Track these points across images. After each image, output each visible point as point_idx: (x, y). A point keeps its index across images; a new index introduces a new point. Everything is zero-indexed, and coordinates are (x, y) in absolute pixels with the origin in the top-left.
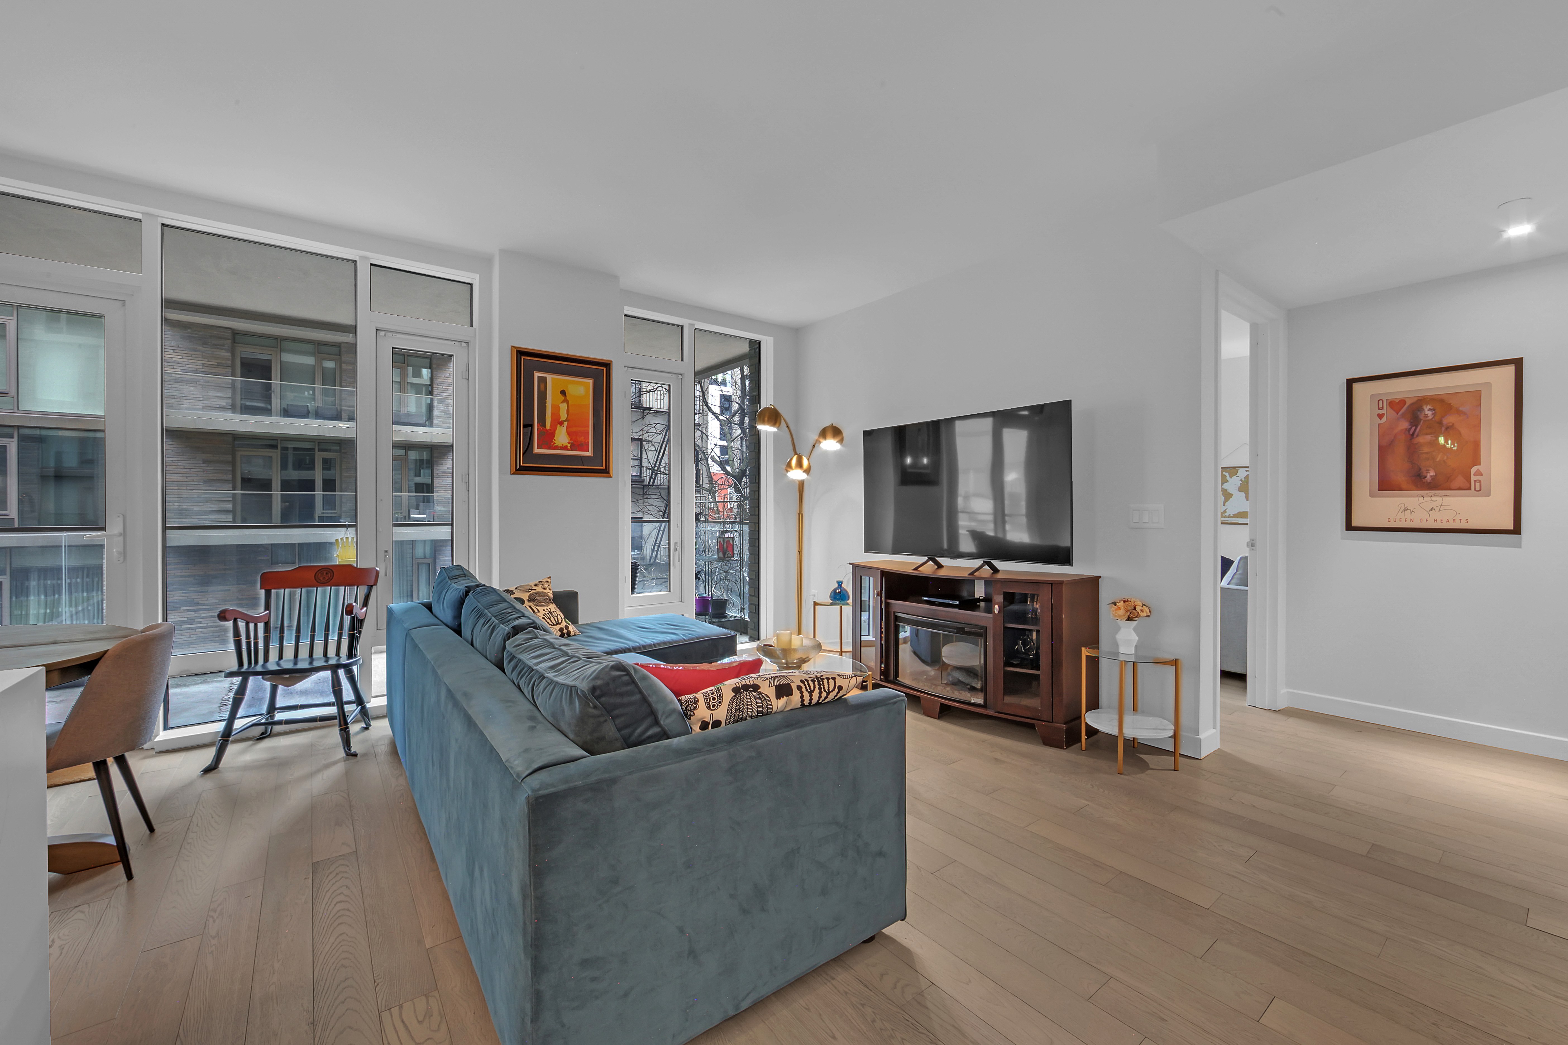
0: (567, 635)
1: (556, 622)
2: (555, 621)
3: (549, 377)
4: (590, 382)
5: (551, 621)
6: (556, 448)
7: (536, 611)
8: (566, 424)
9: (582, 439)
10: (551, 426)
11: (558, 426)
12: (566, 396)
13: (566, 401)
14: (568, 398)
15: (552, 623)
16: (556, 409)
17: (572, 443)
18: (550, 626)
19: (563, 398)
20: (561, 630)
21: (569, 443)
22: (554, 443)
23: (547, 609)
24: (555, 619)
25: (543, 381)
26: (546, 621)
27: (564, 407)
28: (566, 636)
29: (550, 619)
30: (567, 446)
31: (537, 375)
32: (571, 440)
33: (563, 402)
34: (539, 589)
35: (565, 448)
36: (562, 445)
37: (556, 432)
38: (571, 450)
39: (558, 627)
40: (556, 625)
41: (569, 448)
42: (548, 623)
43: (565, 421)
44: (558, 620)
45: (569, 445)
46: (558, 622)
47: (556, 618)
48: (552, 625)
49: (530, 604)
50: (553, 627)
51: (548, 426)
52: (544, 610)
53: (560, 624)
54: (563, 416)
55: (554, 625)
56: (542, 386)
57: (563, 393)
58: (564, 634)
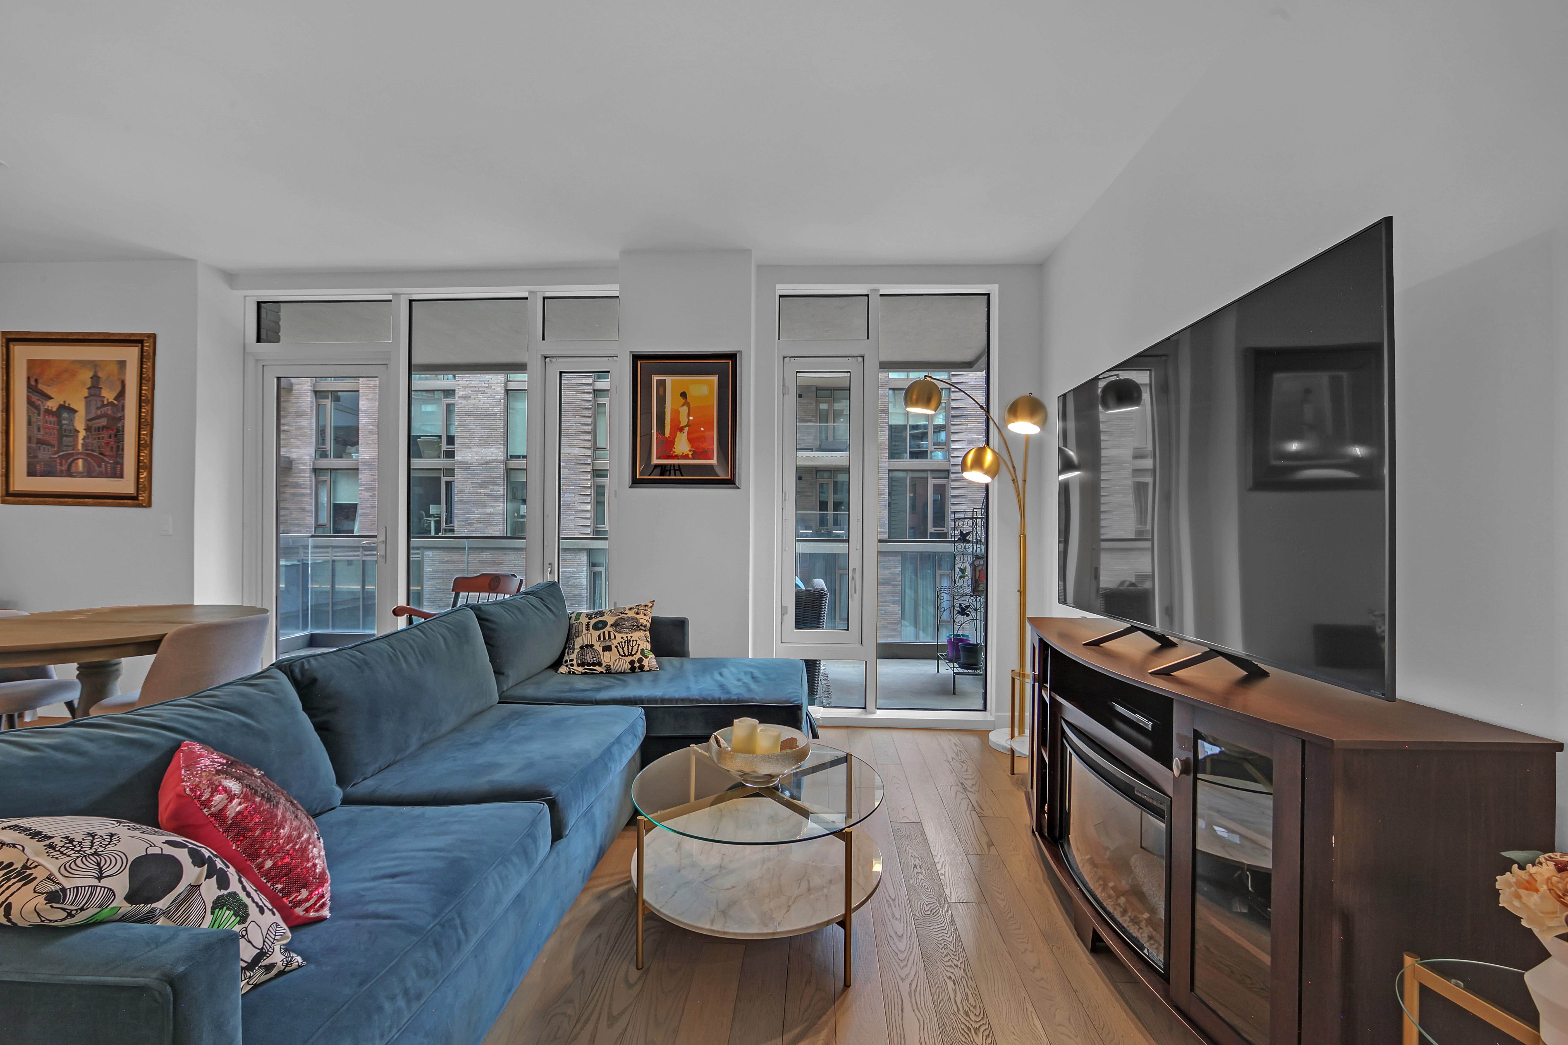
0: (639, 669)
1: (628, 653)
2: (628, 651)
3: (669, 379)
4: (715, 378)
5: (623, 651)
6: (676, 457)
7: (612, 637)
8: (686, 429)
9: (705, 445)
10: (670, 433)
11: (678, 433)
12: (686, 398)
13: (686, 403)
14: (688, 401)
15: (624, 653)
16: (676, 413)
17: (693, 451)
18: (620, 657)
19: (684, 401)
20: (632, 662)
21: (690, 451)
22: (674, 452)
23: (627, 637)
24: (628, 649)
25: (662, 384)
26: (618, 651)
27: (684, 410)
28: (637, 670)
29: (623, 648)
30: (688, 454)
31: (655, 378)
32: (692, 447)
33: (683, 405)
34: (631, 614)
35: (686, 457)
36: (683, 453)
37: (676, 440)
38: (693, 458)
39: (630, 658)
40: (627, 656)
41: (690, 456)
42: (619, 653)
43: (686, 426)
44: (632, 651)
45: (690, 453)
46: (631, 653)
47: (630, 648)
48: (622, 656)
49: (611, 629)
50: (623, 658)
51: (667, 434)
52: (622, 638)
53: (632, 655)
54: (684, 422)
55: (625, 656)
56: (661, 390)
57: (684, 395)
58: (635, 668)
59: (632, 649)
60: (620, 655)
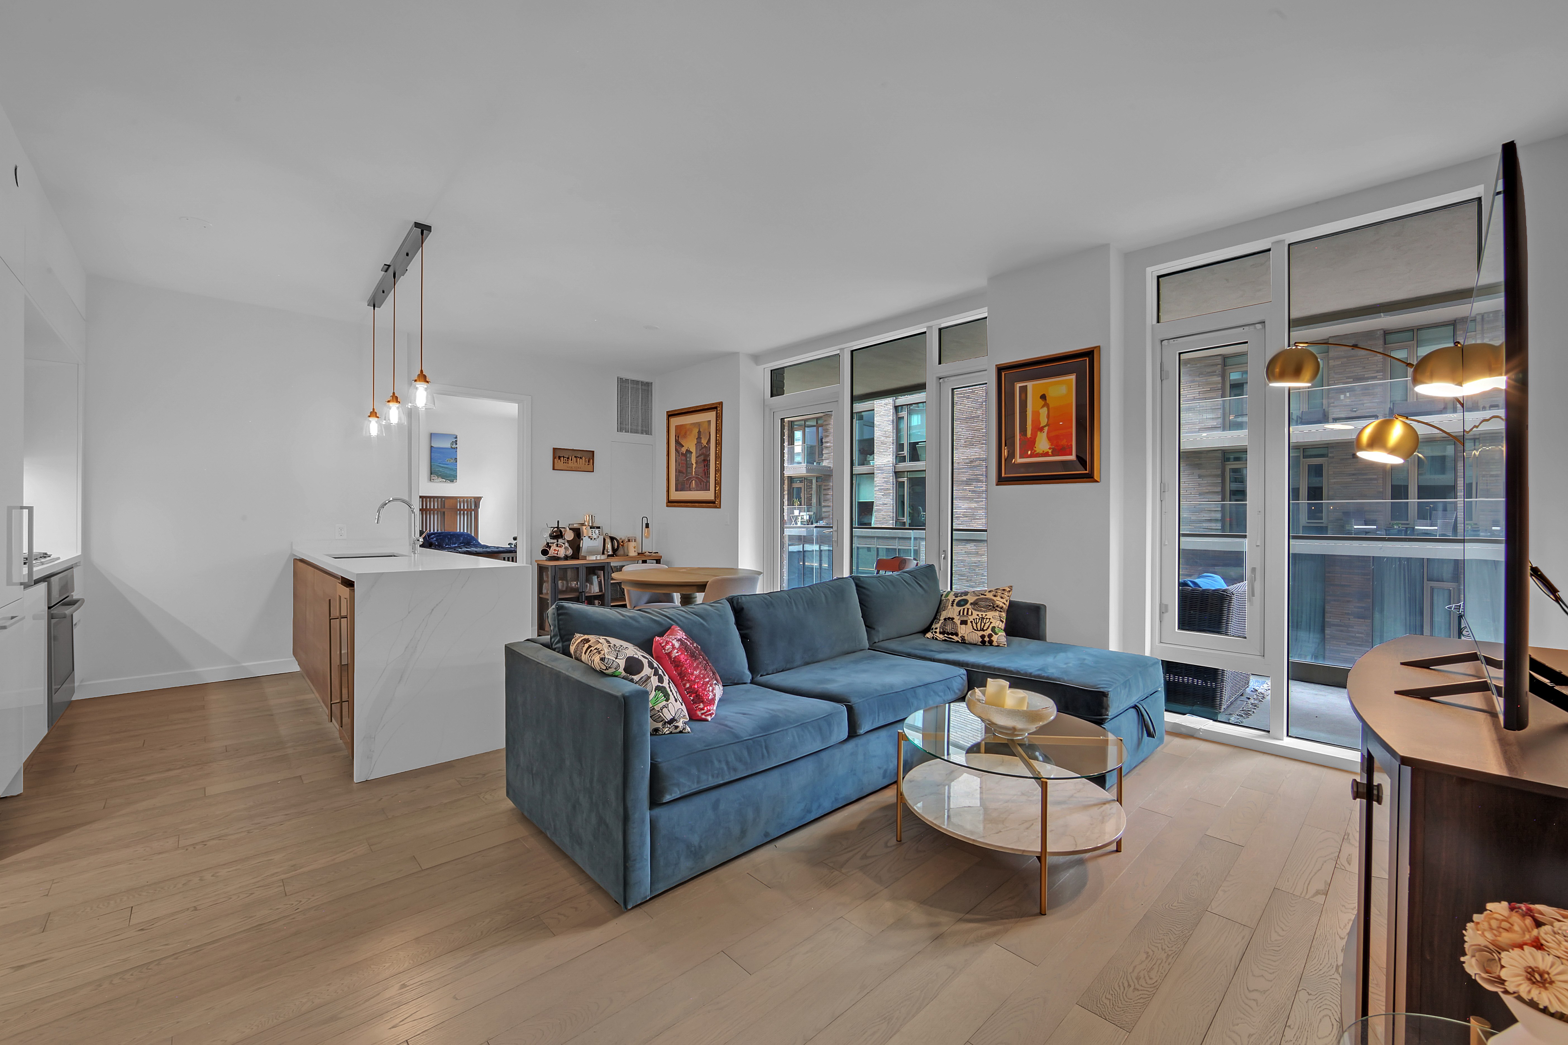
0: (988, 643)
1: (981, 628)
2: (981, 627)
3: (1030, 385)
4: (1073, 377)
5: (977, 626)
6: (1038, 455)
7: (970, 613)
8: (1046, 429)
9: (1064, 442)
10: (1032, 434)
11: (1039, 433)
12: (1046, 400)
13: (1046, 405)
14: (1047, 402)
15: (977, 628)
16: (1036, 414)
17: (1053, 449)
18: (974, 630)
19: (1043, 403)
20: (983, 637)
21: (1050, 449)
22: (1035, 451)
23: (982, 615)
24: (981, 625)
25: (1024, 390)
26: (972, 625)
27: (1044, 412)
28: (987, 644)
29: (976, 624)
30: (1048, 452)
31: (1018, 385)
32: (1052, 445)
33: (1043, 406)
34: (990, 596)
35: (1046, 454)
36: (1043, 451)
37: (1037, 439)
38: (1053, 455)
39: (982, 633)
40: (979, 631)
41: (1050, 453)
42: (973, 627)
43: (1045, 426)
44: (984, 627)
45: (1050, 451)
46: (983, 628)
48: (975, 630)
49: (970, 607)
50: (976, 632)
51: (1029, 435)
52: (978, 615)
53: (984, 631)
54: (1044, 421)
55: (977, 630)
56: (1023, 396)
57: (1043, 397)
58: (985, 642)
59: (984, 625)
60: (973, 629)
